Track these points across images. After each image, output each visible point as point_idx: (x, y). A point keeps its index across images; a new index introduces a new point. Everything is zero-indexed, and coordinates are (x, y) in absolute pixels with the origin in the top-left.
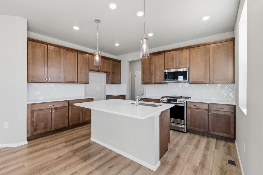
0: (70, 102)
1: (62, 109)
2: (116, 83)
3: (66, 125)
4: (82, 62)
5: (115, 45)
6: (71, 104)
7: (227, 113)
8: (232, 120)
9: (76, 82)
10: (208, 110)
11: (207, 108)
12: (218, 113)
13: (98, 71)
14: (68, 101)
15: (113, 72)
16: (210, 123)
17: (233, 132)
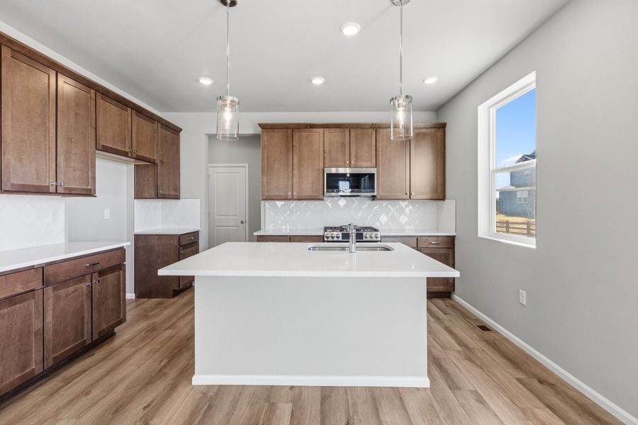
0: (48, 271)
1: (17, 306)
2: (169, 195)
3: (35, 366)
4: (72, 114)
5: (198, 81)
6: (52, 279)
7: (443, 252)
9: (52, 189)
11: (415, 245)
13: (125, 154)
14: (43, 268)
15: (162, 162)
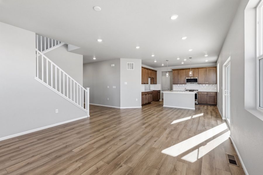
7: (214, 95)
8: (216, 98)
10: (207, 95)
11: (206, 94)
12: (211, 95)
15: (155, 78)
16: (208, 100)
17: (216, 102)
